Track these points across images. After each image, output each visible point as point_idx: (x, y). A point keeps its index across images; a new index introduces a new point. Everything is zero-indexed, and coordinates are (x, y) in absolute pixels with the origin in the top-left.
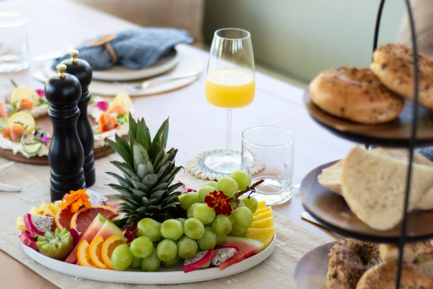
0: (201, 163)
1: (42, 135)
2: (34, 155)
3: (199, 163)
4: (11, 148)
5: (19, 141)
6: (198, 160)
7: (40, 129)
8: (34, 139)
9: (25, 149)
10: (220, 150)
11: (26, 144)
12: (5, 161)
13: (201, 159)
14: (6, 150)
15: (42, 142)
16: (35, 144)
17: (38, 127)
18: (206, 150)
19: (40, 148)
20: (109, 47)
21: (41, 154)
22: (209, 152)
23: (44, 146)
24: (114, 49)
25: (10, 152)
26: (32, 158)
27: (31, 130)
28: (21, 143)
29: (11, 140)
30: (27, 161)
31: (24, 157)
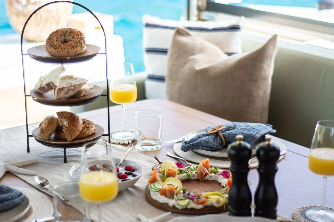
0: (303, 215)
1: (188, 194)
2: (185, 207)
3: (302, 215)
4: (167, 202)
5: (173, 198)
6: (300, 213)
7: (186, 190)
8: (184, 196)
9: (178, 203)
10: (314, 207)
11: (178, 200)
12: (163, 211)
13: (302, 212)
14: (163, 204)
15: (189, 198)
16: (184, 200)
17: (185, 188)
18: (304, 206)
19: (189, 203)
20: (221, 134)
21: (189, 207)
22: (306, 208)
23: (191, 201)
24: (224, 136)
25: (166, 205)
26: (183, 209)
27: (180, 190)
28: (174, 199)
29: (166, 196)
30: (179, 211)
31: (177, 209)
